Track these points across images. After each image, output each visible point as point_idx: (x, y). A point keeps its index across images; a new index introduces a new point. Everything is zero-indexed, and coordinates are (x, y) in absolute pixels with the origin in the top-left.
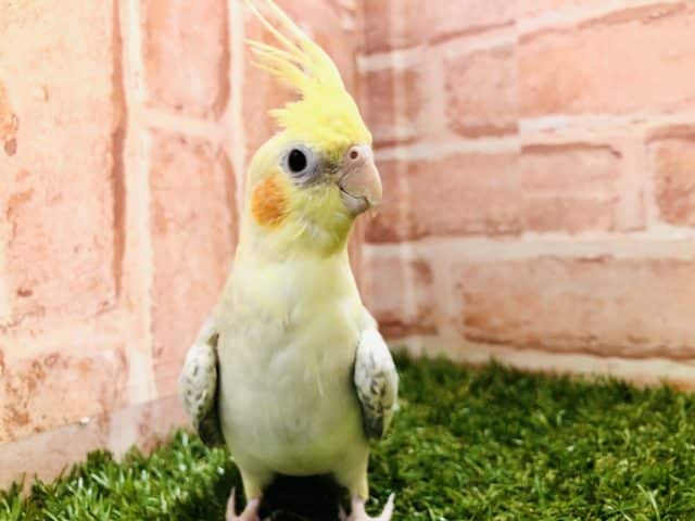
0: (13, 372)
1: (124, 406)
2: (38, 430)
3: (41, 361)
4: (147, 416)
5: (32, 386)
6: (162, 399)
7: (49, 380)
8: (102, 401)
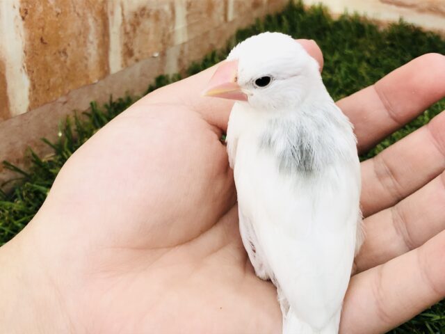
0: (127, 20)
1: (172, 45)
2: (137, 60)
3: (138, 13)
4: (182, 52)
5: (134, 30)
6: (190, 41)
7: (142, 26)
8: (162, 41)
